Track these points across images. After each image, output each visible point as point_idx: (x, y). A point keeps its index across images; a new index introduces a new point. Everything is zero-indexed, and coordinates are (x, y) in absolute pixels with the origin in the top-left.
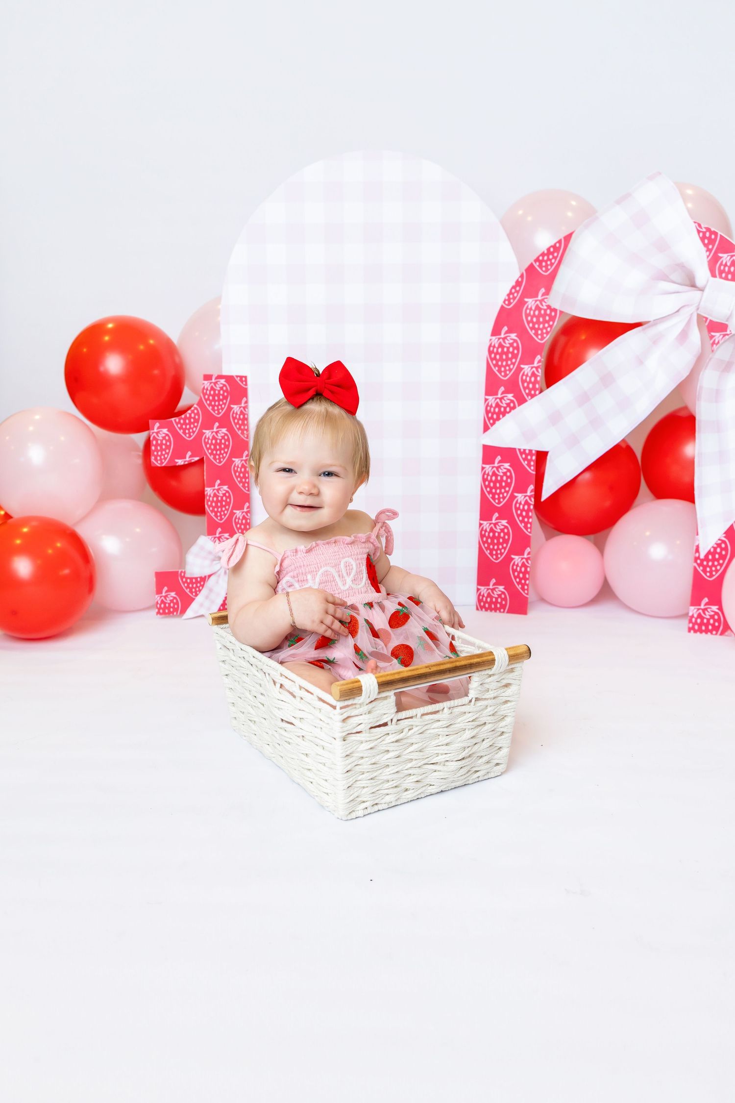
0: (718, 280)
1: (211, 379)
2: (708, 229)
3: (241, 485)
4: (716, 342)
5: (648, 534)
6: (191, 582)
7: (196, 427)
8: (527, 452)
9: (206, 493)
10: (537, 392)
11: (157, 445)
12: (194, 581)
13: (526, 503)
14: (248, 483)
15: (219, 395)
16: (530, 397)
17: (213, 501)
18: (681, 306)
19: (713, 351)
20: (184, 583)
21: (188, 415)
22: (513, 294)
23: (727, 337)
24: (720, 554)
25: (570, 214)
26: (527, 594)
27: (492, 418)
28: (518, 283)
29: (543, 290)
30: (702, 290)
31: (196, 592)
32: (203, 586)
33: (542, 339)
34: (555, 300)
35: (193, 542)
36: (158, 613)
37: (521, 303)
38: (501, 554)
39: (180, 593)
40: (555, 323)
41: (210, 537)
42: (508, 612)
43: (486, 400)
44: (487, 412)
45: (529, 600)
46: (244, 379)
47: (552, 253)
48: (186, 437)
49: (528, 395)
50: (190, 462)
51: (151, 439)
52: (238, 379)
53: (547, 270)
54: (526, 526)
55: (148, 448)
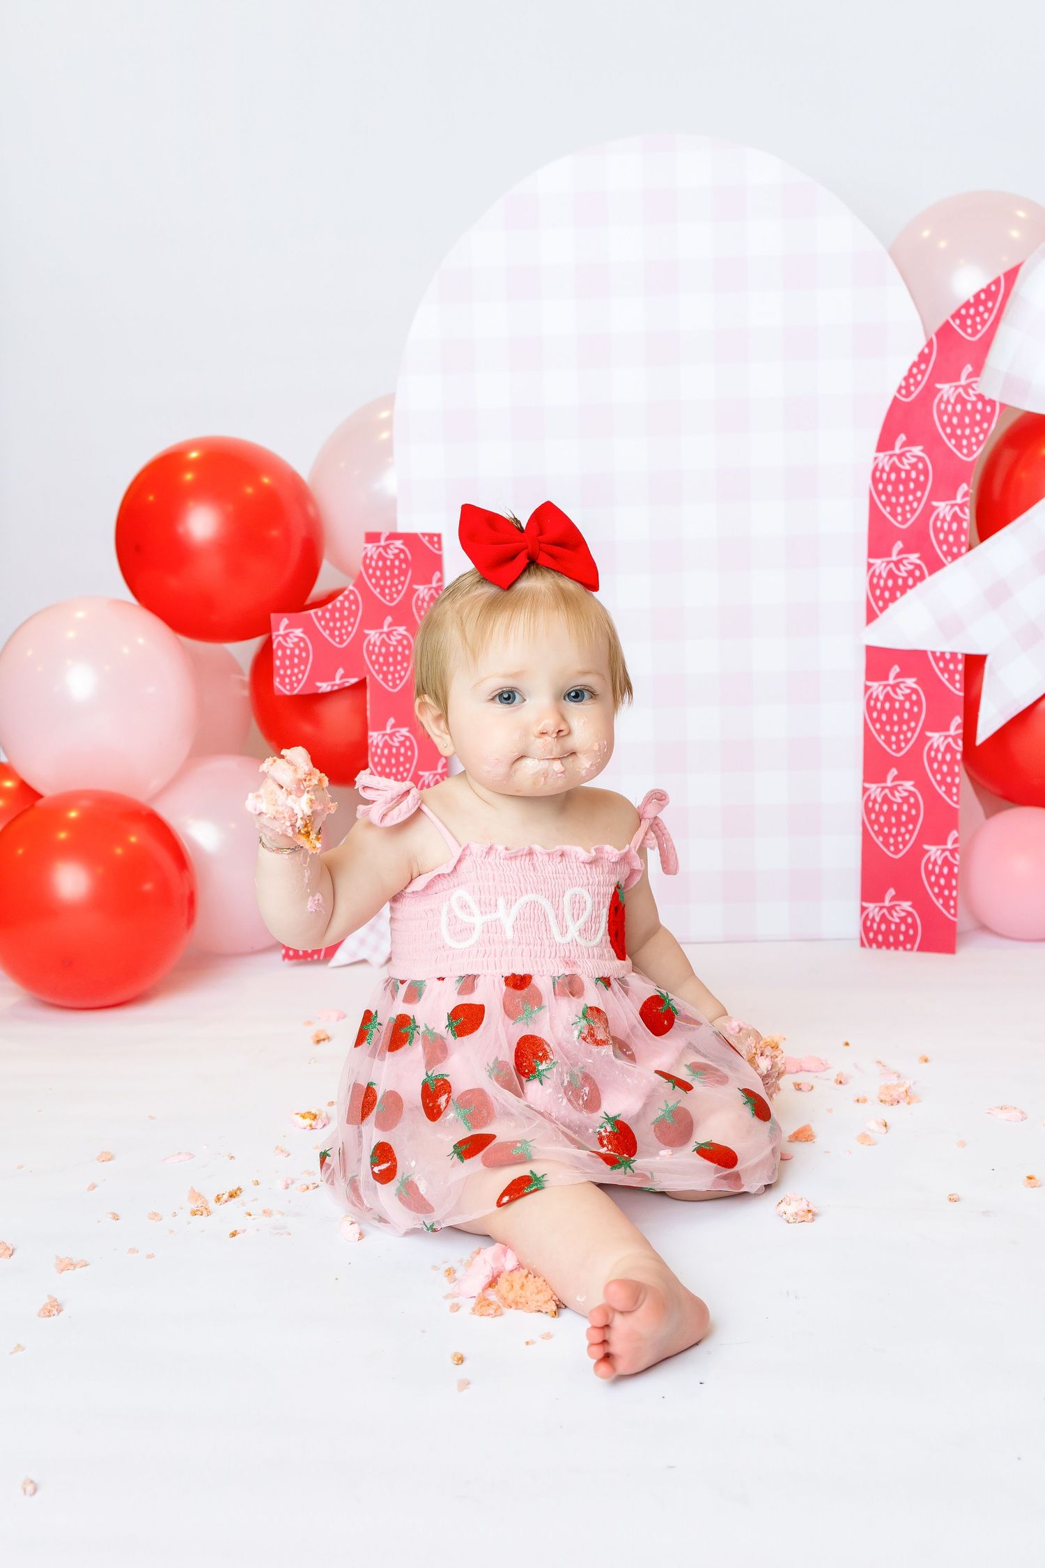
1: (379, 541)
7: (353, 625)
8: (948, 656)
9: (370, 741)
10: (963, 550)
11: (284, 656)
13: (948, 748)
15: (392, 568)
16: (949, 559)
17: (383, 755)
21: (338, 605)
22: (914, 376)
25: (1015, 234)
26: (955, 915)
27: (882, 597)
28: (924, 358)
29: (969, 368)
33: (968, 455)
34: (992, 384)
36: (286, 957)
37: (930, 392)
38: (905, 843)
40: (993, 426)
42: (918, 950)
43: (870, 565)
44: (873, 587)
45: (959, 928)
46: (436, 539)
47: (984, 303)
48: (335, 643)
49: (946, 554)
50: (342, 687)
51: (275, 646)
52: (425, 540)
53: (975, 332)
54: (948, 792)
55: (264, 664)
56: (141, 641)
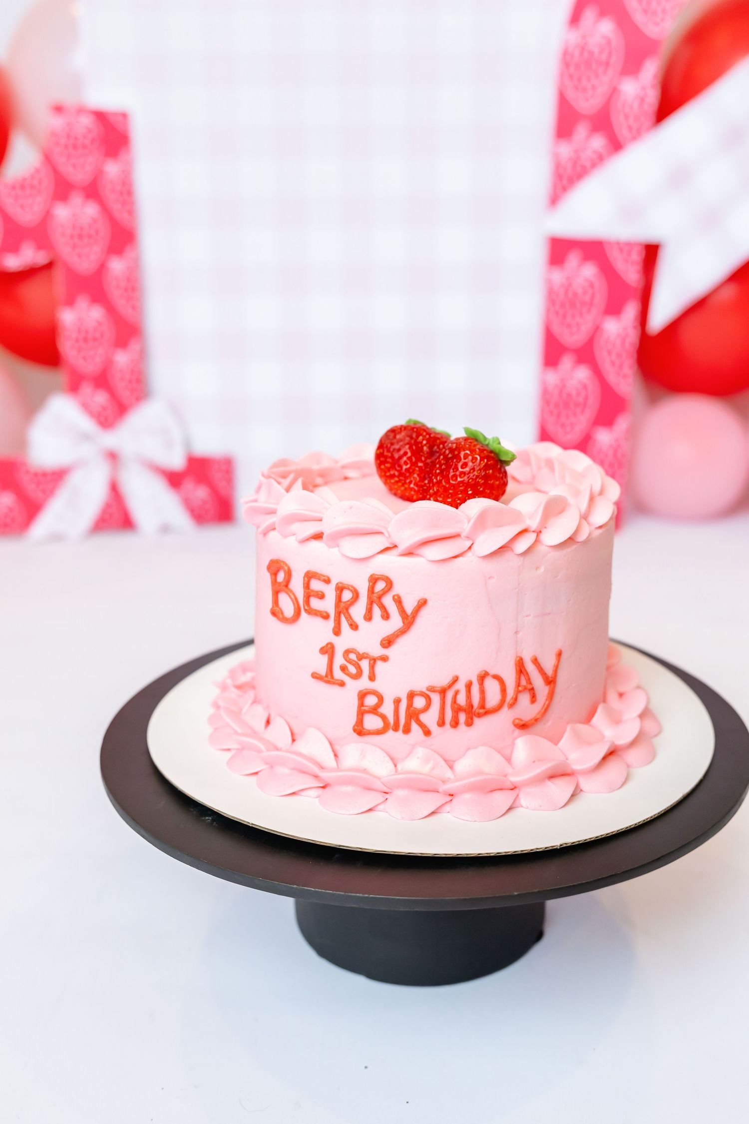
1: (67, 113)
8: (625, 245)
9: (60, 322)
10: (641, 132)
12: (41, 476)
16: (630, 140)
39: (21, 494)
46: (123, 118)
49: (627, 136)
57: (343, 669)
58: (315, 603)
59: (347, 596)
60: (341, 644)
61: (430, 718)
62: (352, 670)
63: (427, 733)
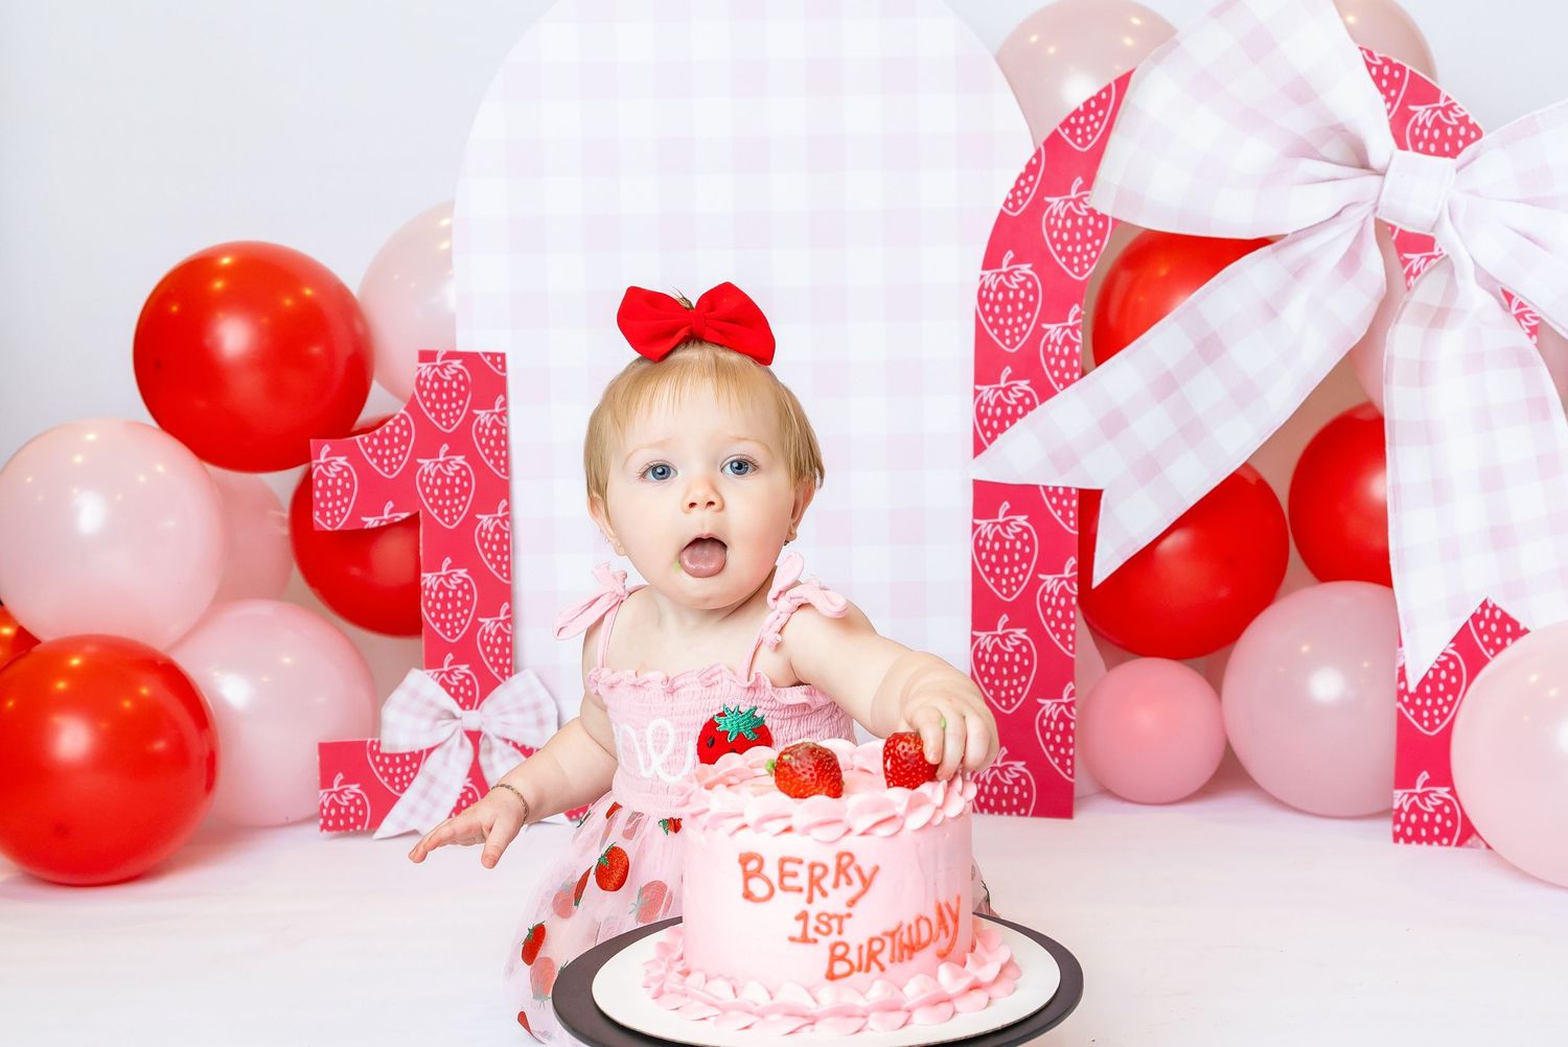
0: (1410, 154)
1: (434, 360)
2: (1387, 61)
3: (492, 568)
4: (1415, 270)
5: (1305, 649)
6: (393, 764)
7: (404, 453)
8: (1061, 491)
9: (423, 584)
10: (1076, 376)
11: (325, 487)
12: (398, 760)
13: (1062, 592)
14: (508, 564)
15: (449, 390)
16: (1061, 386)
17: (437, 599)
18: (1345, 204)
19: (1409, 288)
20: (377, 765)
21: (388, 430)
22: (1022, 189)
23: (1434, 261)
24: (1447, 682)
25: (1128, 41)
26: (1071, 776)
27: (990, 427)
28: (1031, 169)
29: (1079, 181)
30: (1382, 173)
31: (401, 783)
32: (416, 771)
33: (1081, 273)
34: (1107, 195)
35: (398, 680)
36: (324, 827)
37: (1039, 205)
38: (1017, 696)
39: (370, 784)
40: (1106, 242)
41: (431, 671)
42: (1034, 815)
43: (977, 393)
44: (980, 416)
45: (1077, 792)
46: (499, 359)
47: (1094, 112)
48: (383, 473)
49: (1058, 381)
50: (390, 522)
51: (314, 476)
52: (487, 360)
53: (1086, 142)
54: (1063, 640)
55: (303, 499)
56: (160, 468)
57: (817, 929)
58: (789, 882)
59: (818, 871)
60: (813, 911)
61: (884, 958)
62: (824, 928)
63: (882, 969)
